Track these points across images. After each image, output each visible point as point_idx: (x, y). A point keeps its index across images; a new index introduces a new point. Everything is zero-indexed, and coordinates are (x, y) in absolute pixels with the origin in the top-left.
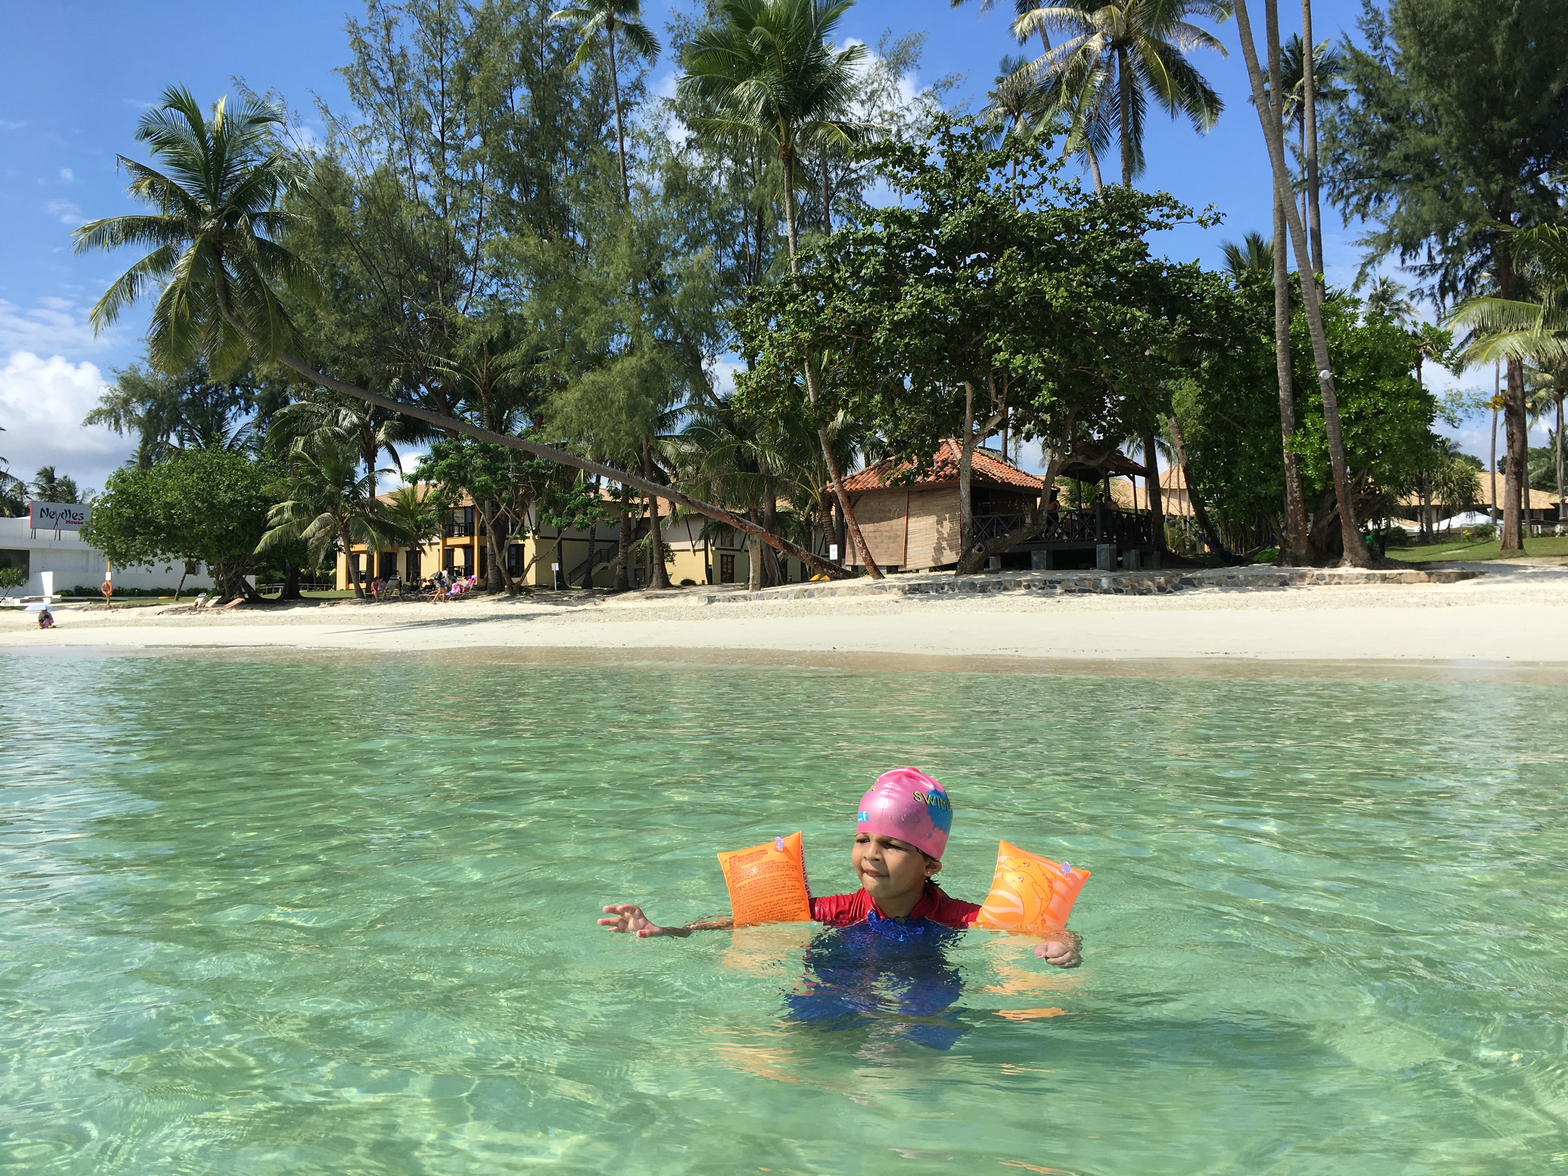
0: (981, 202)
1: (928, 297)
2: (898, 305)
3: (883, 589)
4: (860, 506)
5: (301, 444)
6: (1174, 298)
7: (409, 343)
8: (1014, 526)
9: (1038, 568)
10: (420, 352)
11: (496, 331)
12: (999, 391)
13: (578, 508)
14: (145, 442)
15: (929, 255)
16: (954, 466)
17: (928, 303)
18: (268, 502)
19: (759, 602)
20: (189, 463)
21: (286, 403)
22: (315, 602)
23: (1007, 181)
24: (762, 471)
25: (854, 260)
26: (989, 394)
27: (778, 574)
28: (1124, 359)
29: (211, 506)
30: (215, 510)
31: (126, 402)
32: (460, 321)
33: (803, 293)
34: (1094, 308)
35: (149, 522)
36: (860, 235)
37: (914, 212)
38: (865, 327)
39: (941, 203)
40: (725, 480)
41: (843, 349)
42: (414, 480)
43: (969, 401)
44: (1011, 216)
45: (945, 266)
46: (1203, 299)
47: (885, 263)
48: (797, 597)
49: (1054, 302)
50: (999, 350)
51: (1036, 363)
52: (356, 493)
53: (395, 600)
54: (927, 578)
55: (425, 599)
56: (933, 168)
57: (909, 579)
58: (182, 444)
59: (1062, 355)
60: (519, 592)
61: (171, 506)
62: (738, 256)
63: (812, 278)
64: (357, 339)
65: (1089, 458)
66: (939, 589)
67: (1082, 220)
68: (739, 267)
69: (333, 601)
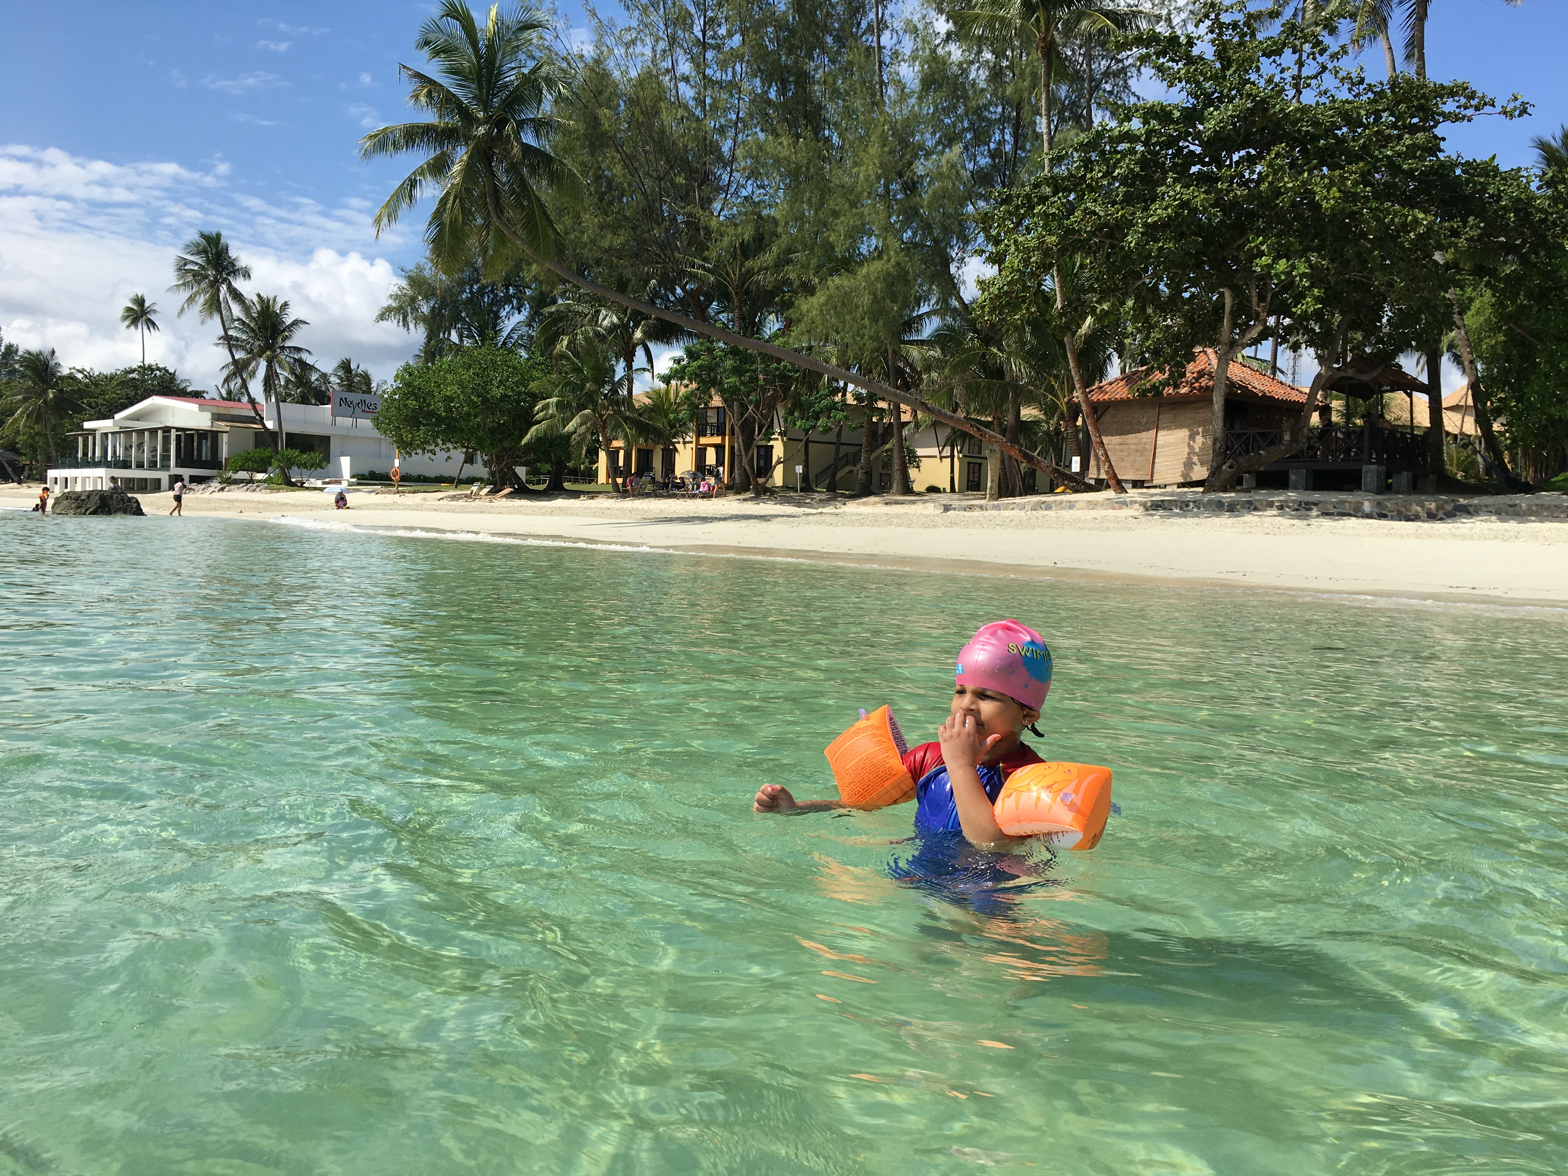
0: (1249, 95)
1: (1185, 198)
2: (1153, 207)
3: (1124, 504)
4: (1107, 417)
5: (565, 343)
6: (1466, 199)
7: (667, 245)
8: (1272, 443)
9: (1295, 488)
10: (677, 254)
11: (748, 234)
12: (1261, 298)
13: (821, 412)
14: (429, 338)
15: (1192, 152)
16: (1211, 378)
17: (1185, 204)
18: (535, 398)
19: (995, 513)
20: (466, 360)
21: (554, 302)
22: (576, 495)
23: (1282, 72)
24: (1007, 379)
25: (1108, 160)
26: (1250, 301)
27: (1019, 483)
28: (1402, 265)
29: (485, 401)
30: (489, 405)
31: (413, 300)
32: (714, 223)
33: (1054, 194)
34: (1371, 209)
35: (431, 414)
36: (1116, 133)
37: (1176, 107)
38: (1118, 229)
39: (1208, 96)
40: (968, 387)
41: (1095, 253)
42: (666, 379)
43: (1227, 310)
44: (1282, 110)
45: (1209, 164)
46: (1500, 198)
47: (1143, 162)
48: (1033, 509)
49: (1324, 204)
50: (1261, 254)
51: (1303, 268)
52: (614, 391)
53: (648, 495)
54: (1172, 494)
55: (674, 496)
56: (1201, 58)
57: (1152, 495)
58: (461, 340)
59: (1332, 261)
60: (764, 492)
61: (450, 399)
62: (993, 155)
63: (1063, 179)
64: (618, 241)
65: (1360, 371)
66: (1183, 507)
67: (1363, 112)
68: (994, 166)
69: (592, 495)
